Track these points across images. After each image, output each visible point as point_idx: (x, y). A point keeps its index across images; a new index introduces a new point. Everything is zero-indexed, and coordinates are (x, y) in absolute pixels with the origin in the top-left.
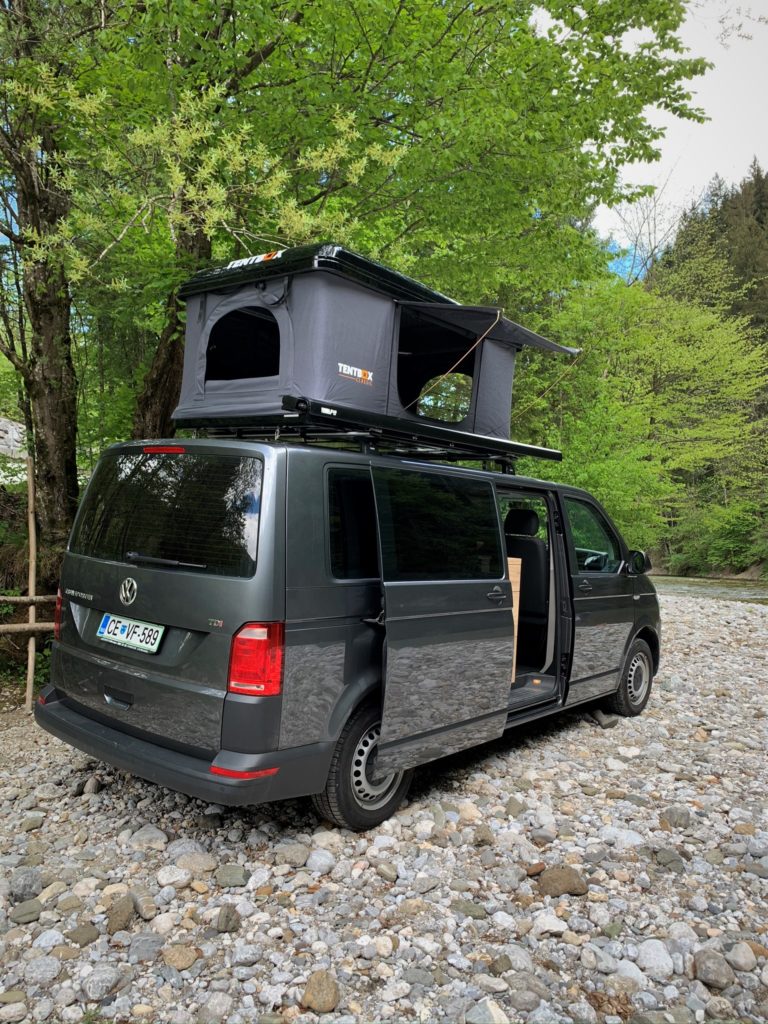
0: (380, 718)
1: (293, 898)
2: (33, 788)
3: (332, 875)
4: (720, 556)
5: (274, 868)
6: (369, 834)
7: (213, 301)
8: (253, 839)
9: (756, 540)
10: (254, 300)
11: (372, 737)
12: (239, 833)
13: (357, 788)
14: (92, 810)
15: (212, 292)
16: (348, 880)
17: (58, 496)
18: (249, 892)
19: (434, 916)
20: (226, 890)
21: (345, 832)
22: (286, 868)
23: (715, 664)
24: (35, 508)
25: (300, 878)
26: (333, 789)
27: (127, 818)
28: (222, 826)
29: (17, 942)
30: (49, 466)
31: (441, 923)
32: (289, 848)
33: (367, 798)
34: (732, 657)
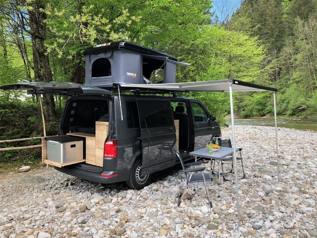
0: (142, 162)
1: (123, 204)
2: (55, 185)
3: (132, 199)
4: (257, 111)
5: (118, 198)
6: (141, 190)
7: (92, 56)
8: (112, 193)
9: (268, 105)
10: (103, 56)
11: (140, 167)
12: (109, 192)
13: (137, 179)
14: (71, 189)
15: (92, 54)
16: (135, 200)
17: (50, 108)
18: (112, 203)
19: (155, 205)
20: (107, 203)
21: (135, 190)
22: (121, 198)
23: (241, 145)
24: (43, 111)
25: (124, 200)
26: (131, 179)
27: (80, 190)
28: (104, 191)
29: (60, 215)
30: (47, 99)
31: (157, 206)
32: (122, 194)
33: (140, 182)
34: (247, 143)
